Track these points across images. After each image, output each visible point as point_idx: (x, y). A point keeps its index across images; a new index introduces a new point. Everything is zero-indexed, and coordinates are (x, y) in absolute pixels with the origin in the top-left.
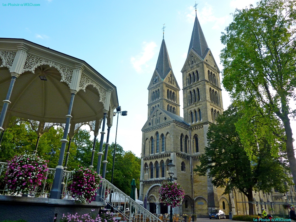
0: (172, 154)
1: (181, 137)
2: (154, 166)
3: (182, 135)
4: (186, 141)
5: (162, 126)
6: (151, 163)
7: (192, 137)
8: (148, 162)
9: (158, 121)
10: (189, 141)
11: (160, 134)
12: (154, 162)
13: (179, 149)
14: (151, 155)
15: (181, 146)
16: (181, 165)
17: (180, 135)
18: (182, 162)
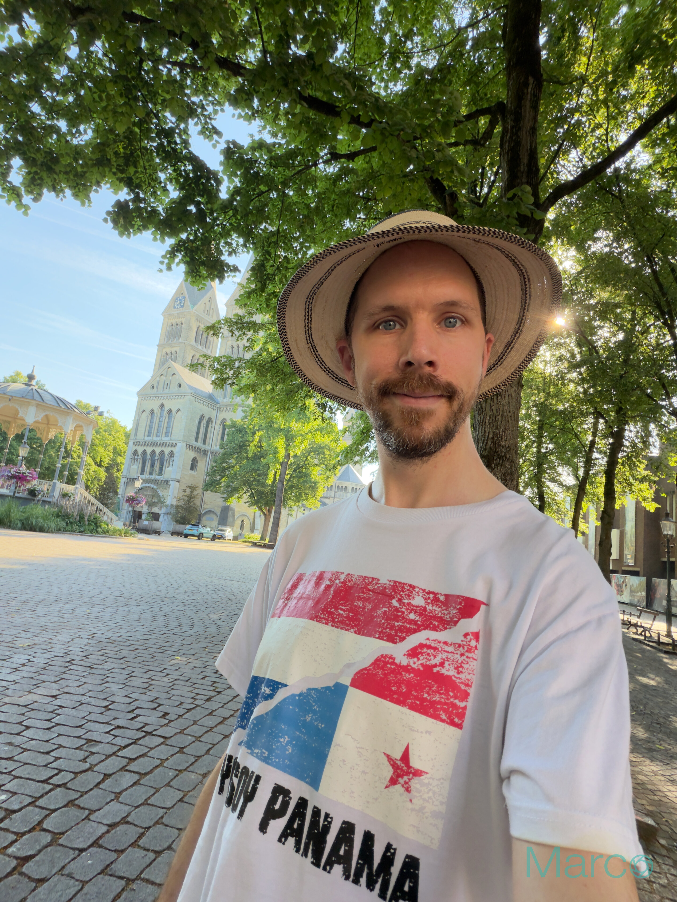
0: (179, 444)
2: (148, 457)
3: (202, 417)
4: (207, 427)
6: (145, 452)
7: (219, 422)
8: (140, 450)
9: (167, 385)
10: (211, 428)
11: (166, 409)
12: (149, 450)
13: (193, 438)
14: (146, 438)
15: (198, 433)
16: (191, 463)
17: (199, 417)
18: (194, 458)
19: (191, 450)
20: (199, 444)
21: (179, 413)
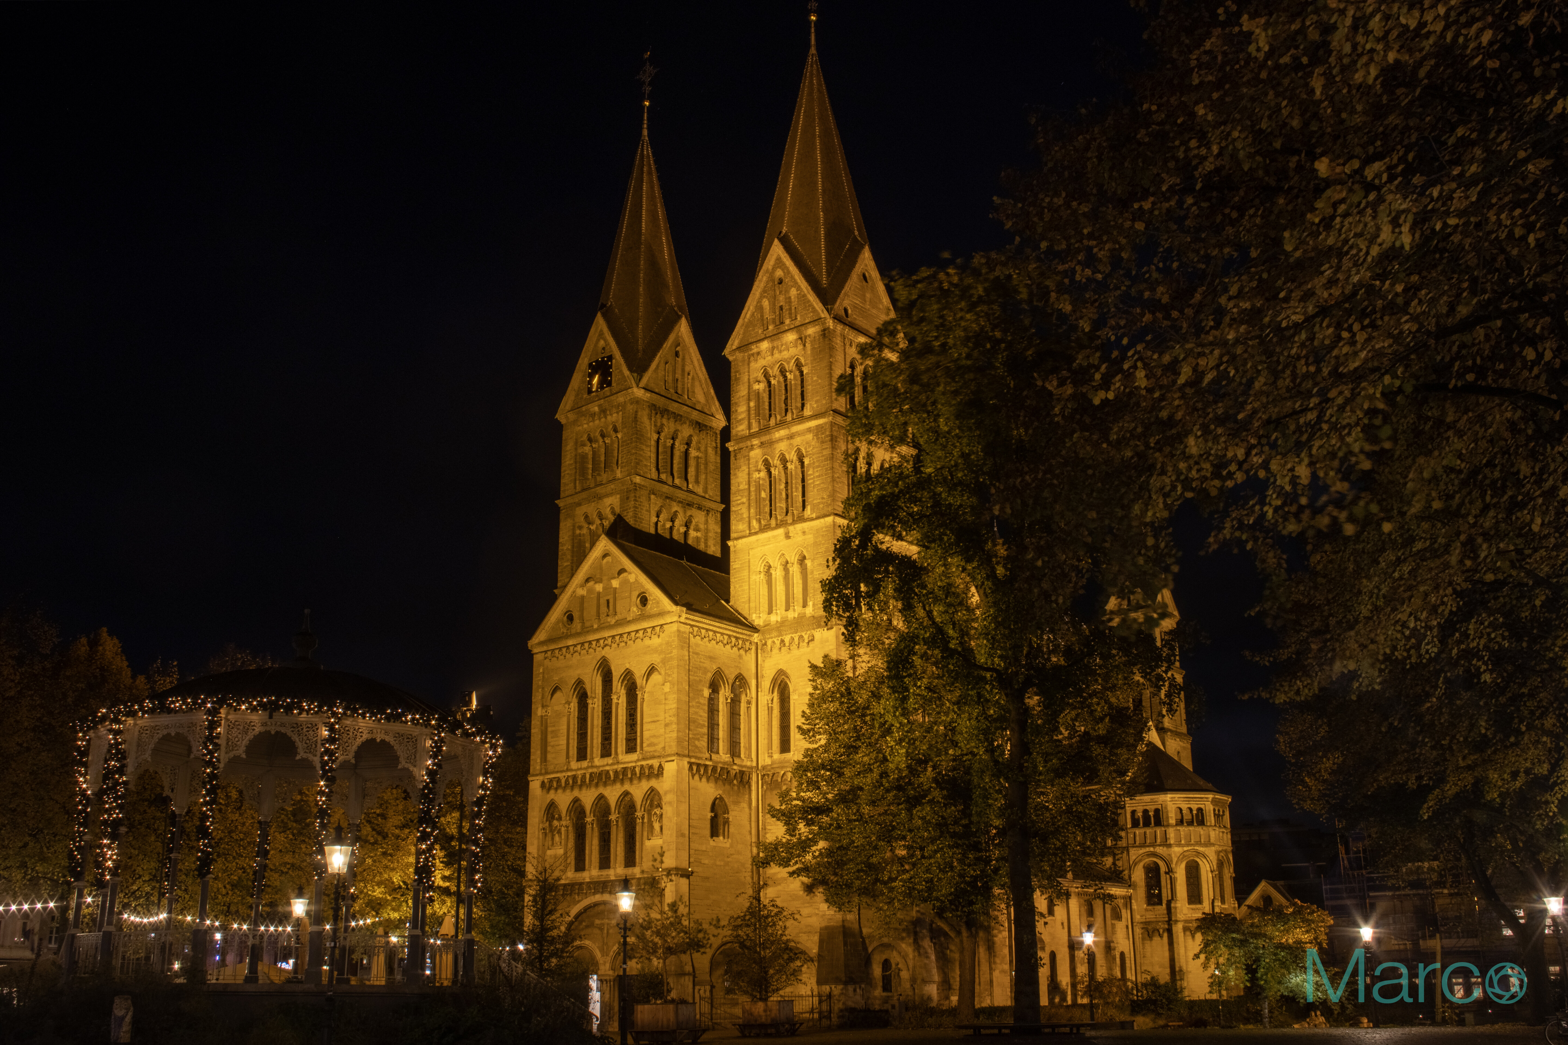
0: (670, 768)
1: (712, 685)
2: (589, 818)
3: (718, 676)
4: (736, 702)
5: (629, 633)
6: (577, 805)
7: (766, 684)
8: (563, 800)
9: (608, 606)
11: (617, 673)
12: (588, 798)
13: (703, 743)
15: (713, 725)
16: (710, 815)
17: (709, 678)
18: (716, 799)
19: (704, 780)
20: (723, 756)
21: (655, 678)
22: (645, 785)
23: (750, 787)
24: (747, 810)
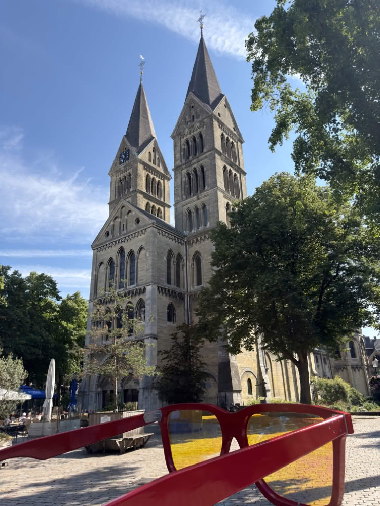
0: (149, 289)
1: (168, 256)
3: (170, 253)
4: (178, 265)
5: (132, 235)
7: (190, 258)
9: (123, 227)
10: (183, 265)
11: (127, 252)
13: (164, 279)
14: (108, 293)
15: (169, 274)
16: (167, 311)
17: (166, 252)
18: (170, 304)
19: (164, 295)
20: (173, 287)
21: (143, 252)
22: (138, 298)
23: (184, 300)
24: (183, 310)
